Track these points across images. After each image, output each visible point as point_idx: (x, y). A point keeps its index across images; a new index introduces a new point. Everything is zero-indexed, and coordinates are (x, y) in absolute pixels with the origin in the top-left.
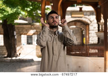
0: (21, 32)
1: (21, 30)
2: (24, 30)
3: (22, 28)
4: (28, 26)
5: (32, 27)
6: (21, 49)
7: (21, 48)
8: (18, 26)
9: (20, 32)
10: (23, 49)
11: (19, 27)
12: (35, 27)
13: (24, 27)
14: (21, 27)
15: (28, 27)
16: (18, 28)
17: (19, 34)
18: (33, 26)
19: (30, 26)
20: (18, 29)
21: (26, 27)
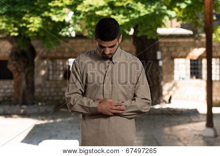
0: (174, 54)
1: (172, 49)
2: (180, 49)
3: (174, 45)
4: (187, 40)
5: (197, 41)
6: (174, 88)
7: (174, 85)
8: (166, 40)
9: (171, 52)
10: (177, 88)
11: (168, 43)
12: (202, 42)
13: (180, 43)
14: (173, 43)
15: (187, 42)
16: (167, 45)
17: (169, 58)
18: (199, 40)
19: (192, 40)
20: (168, 48)
21: (184, 42)
